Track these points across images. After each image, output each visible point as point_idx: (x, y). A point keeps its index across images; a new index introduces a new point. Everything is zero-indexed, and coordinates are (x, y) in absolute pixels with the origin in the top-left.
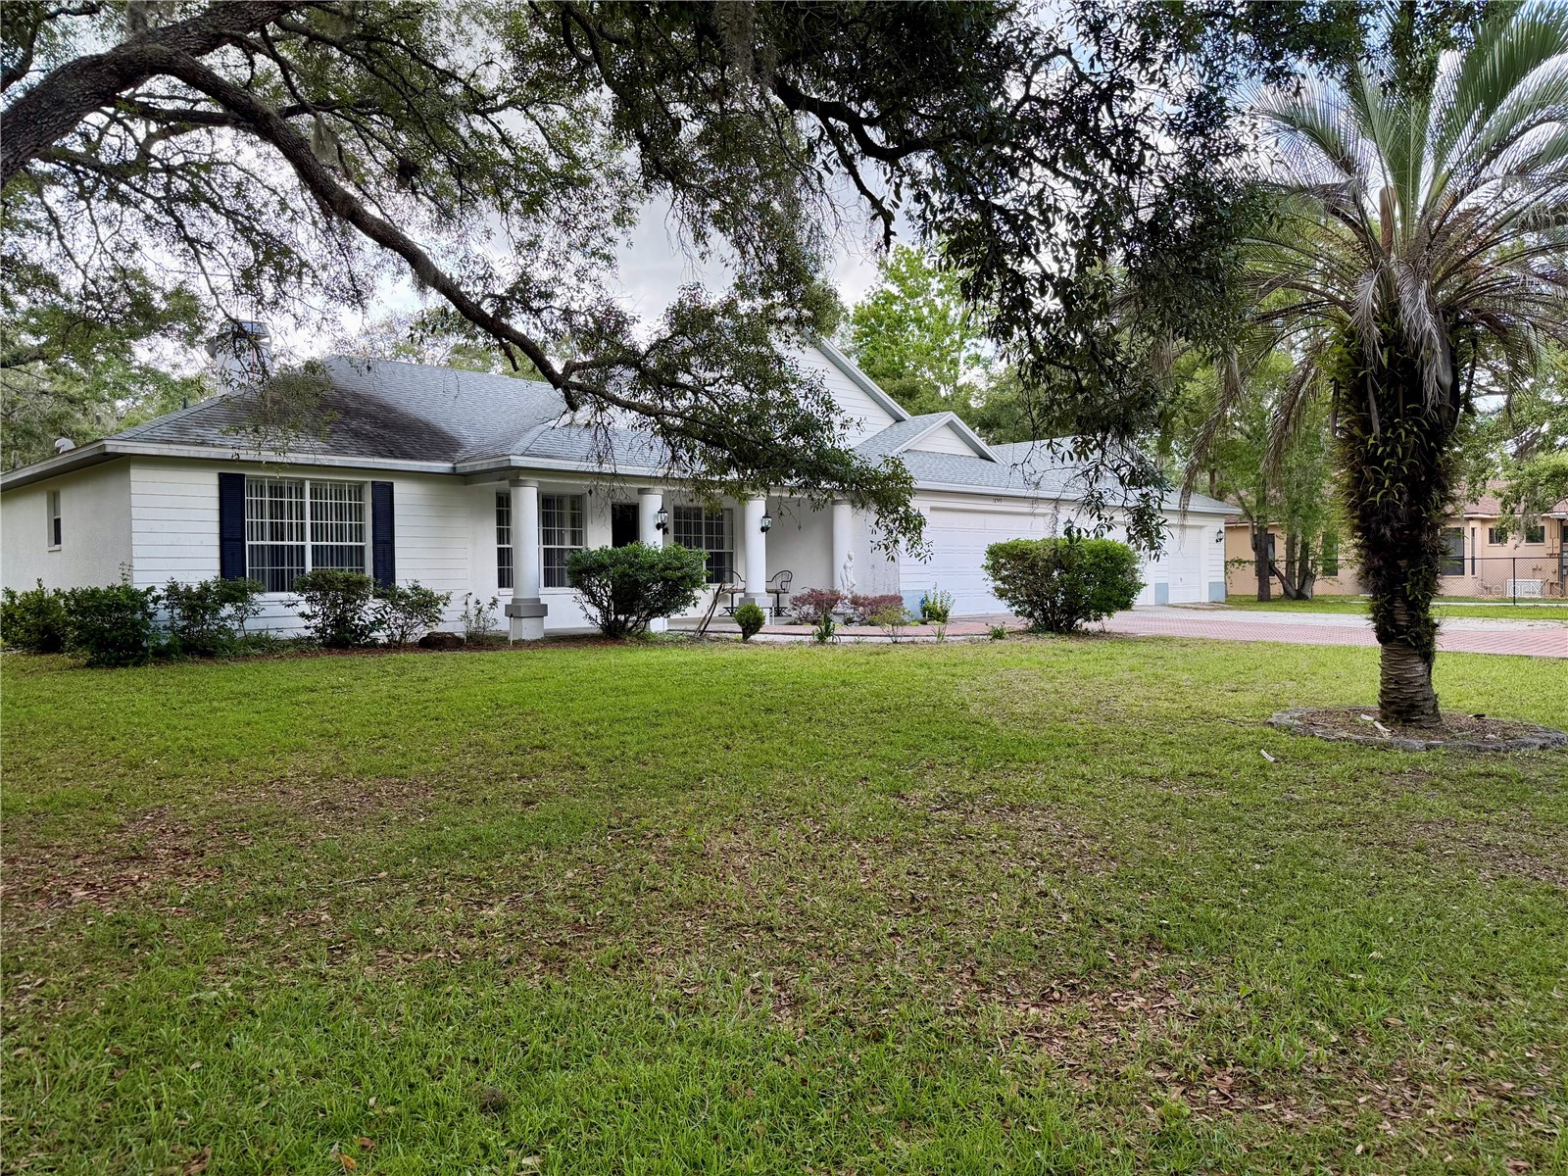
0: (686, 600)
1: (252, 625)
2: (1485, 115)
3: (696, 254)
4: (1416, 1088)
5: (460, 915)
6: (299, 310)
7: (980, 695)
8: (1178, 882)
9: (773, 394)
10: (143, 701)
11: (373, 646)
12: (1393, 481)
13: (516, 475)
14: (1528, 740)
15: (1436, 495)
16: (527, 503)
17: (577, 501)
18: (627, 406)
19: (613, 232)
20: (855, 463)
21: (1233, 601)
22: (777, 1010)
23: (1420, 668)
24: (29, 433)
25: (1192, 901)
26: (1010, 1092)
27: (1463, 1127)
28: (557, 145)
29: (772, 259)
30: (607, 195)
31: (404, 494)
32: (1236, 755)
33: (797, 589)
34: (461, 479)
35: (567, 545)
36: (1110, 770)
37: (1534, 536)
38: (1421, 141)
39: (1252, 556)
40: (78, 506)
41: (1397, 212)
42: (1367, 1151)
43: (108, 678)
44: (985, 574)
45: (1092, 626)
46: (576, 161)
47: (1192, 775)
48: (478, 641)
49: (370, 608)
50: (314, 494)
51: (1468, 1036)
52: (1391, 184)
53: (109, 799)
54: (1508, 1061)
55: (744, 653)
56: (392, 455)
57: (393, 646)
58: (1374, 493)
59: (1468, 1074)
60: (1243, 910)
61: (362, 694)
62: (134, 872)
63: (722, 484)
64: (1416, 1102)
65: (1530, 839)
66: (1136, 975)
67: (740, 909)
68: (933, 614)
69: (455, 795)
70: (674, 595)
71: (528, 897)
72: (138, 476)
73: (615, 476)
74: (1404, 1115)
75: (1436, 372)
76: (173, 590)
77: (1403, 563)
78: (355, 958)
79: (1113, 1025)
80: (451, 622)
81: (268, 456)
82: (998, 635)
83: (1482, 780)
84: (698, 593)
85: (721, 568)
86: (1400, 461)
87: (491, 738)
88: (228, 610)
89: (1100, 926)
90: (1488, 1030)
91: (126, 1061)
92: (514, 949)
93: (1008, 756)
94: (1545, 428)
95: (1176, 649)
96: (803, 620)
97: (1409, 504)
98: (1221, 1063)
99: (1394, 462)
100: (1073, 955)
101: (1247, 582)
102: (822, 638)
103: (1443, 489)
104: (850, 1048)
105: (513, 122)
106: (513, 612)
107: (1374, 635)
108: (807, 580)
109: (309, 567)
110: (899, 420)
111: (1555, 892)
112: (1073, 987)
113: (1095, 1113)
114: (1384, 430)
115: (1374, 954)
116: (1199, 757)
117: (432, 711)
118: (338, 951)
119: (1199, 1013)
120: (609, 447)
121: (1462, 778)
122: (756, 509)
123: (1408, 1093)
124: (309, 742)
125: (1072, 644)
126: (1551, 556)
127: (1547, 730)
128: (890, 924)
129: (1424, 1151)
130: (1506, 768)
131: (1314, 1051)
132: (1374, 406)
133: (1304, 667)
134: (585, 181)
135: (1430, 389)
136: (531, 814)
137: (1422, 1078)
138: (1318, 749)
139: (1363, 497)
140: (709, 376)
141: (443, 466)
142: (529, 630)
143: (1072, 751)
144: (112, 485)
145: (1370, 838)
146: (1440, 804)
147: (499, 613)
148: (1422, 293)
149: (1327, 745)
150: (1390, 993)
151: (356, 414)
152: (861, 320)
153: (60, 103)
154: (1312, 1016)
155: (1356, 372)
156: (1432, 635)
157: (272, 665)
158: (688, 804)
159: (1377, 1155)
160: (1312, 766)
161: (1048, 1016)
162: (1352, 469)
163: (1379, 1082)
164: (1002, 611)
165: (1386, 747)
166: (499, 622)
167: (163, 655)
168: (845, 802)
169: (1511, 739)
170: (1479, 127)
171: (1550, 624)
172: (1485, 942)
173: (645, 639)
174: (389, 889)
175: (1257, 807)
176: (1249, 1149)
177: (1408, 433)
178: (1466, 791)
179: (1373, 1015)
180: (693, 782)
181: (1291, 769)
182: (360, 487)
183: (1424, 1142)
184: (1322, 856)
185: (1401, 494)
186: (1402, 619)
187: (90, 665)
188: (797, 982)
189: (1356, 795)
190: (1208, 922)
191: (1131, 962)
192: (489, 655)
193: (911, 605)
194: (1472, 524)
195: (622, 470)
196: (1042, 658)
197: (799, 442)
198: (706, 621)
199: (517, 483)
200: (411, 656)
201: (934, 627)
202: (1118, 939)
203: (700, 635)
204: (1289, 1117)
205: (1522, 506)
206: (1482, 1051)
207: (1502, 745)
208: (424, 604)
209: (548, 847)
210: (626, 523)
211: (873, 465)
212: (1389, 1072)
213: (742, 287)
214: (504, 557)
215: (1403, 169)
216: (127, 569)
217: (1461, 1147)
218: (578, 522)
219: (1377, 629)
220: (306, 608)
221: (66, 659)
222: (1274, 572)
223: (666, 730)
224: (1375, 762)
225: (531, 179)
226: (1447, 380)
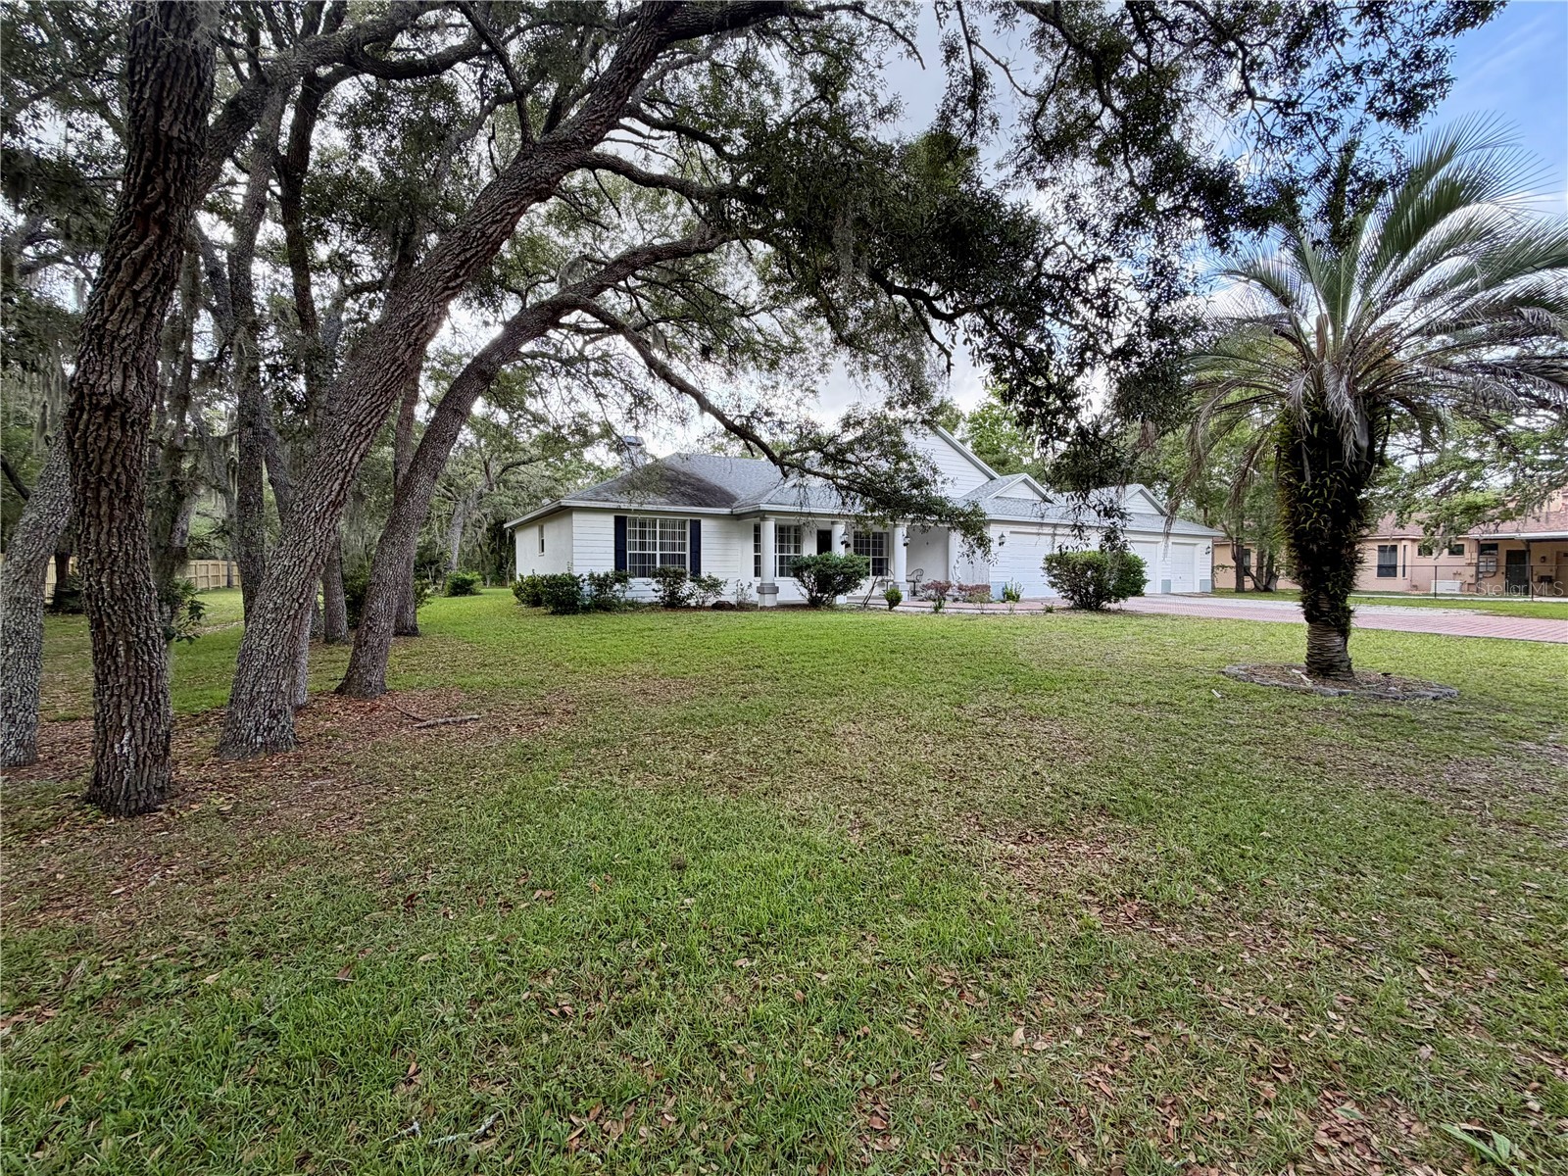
0: (856, 585)
1: (629, 595)
2: (1401, 259)
3: (863, 386)
4: (1276, 931)
5: (691, 757)
6: (656, 429)
7: (1028, 647)
8: (1130, 772)
9: (904, 465)
10: (571, 632)
11: (688, 607)
12: (1320, 514)
13: (763, 515)
14: (1422, 692)
15: (1353, 522)
16: (769, 530)
17: (798, 529)
18: (816, 474)
19: (818, 377)
20: (950, 505)
21: (1217, 592)
22: (852, 829)
23: (1338, 640)
24: (536, 497)
25: (1136, 786)
26: (981, 897)
27: (1306, 964)
28: (786, 331)
29: (908, 387)
30: (814, 356)
31: (706, 526)
32: (1194, 692)
33: (925, 581)
34: (737, 517)
35: (792, 554)
36: (1102, 697)
37: (1457, 551)
38: (1350, 281)
39: (1234, 564)
40: (552, 531)
41: (1330, 330)
42: (1224, 971)
43: (560, 620)
44: (1042, 572)
45: (1113, 606)
46: (798, 340)
47: (1159, 703)
48: (742, 607)
49: (687, 587)
50: (661, 526)
51: (1326, 900)
52: (1325, 311)
53: (541, 682)
54: (1357, 922)
55: (889, 617)
56: (700, 505)
57: (699, 607)
58: (1305, 522)
59: (1321, 927)
60: (1173, 795)
61: (676, 633)
62: (541, 721)
63: (873, 518)
64: (1273, 942)
65: (1412, 763)
66: (1086, 831)
67: (845, 768)
68: (1010, 596)
69: (707, 690)
70: (850, 582)
71: (730, 750)
72: (575, 516)
73: (810, 514)
74: (1263, 950)
75: (1355, 436)
76: (591, 576)
77: (1326, 569)
78: (632, 776)
79: (1063, 861)
80: (728, 596)
81: (634, 506)
82: (1050, 610)
83: (1380, 719)
84: (862, 581)
85: (880, 567)
86: (1326, 500)
87: (732, 660)
88: (617, 586)
89: (1068, 797)
90: (1344, 896)
91: (506, 819)
92: (715, 778)
93: (1035, 686)
94: (1462, 476)
95: (1168, 621)
96: (929, 598)
97: (1331, 529)
98: (1132, 896)
99: (1321, 501)
100: (1047, 814)
101: (1229, 580)
102: (936, 609)
103: (1360, 518)
104: (888, 857)
105: (764, 320)
106: (761, 591)
107: (1303, 617)
108: (933, 574)
109: (658, 565)
110: (992, 478)
111: (1423, 803)
112: (1041, 834)
113: (1035, 918)
114: (1313, 479)
115: (1264, 833)
116: (1167, 692)
117: (707, 644)
118: (625, 771)
119: (1125, 860)
120: (806, 498)
121: (1362, 717)
122: (900, 533)
123: (1269, 934)
124: (642, 657)
125: (1098, 617)
126: (1469, 565)
127: (1440, 686)
128: (933, 784)
129: (1270, 978)
130: (1402, 712)
131: (1203, 896)
132: (1306, 463)
133: (1258, 636)
134: (802, 350)
135: (1349, 449)
136: (743, 704)
137: (1282, 926)
138: (1255, 692)
139: (1296, 524)
140: (865, 455)
141: (726, 511)
142: (769, 601)
143: (1081, 685)
144: (565, 521)
145: (1282, 753)
146: (1343, 734)
147: (754, 590)
148: (1343, 383)
149: (1262, 689)
150: (1271, 861)
151: (684, 483)
152: (973, 420)
153: (524, 327)
154: (1207, 871)
155: (1293, 441)
156: (1348, 618)
157: (638, 616)
158: (831, 704)
159: (1233, 975)
160: (1247, 702)
161: (1019, 851)
162: (1289, 505)
163: (1248, 923)
164: (1055, 597)
165: (1307, 692)
166: (754, 597)
167: (586, 609)
168: (925, 709)
169: (1408, 692)
170: (1394, 268)
171: (1462, 612)
172: (1355, 833)
173: (832, 608)
174: (660, 739)
175: (1201, 727)
176: (1139, 957)
177: (1333, 481)
178: (1365, 725)
179: (1253, 876)
180: (836, 692)
181: (1234, 704)
182: (684, 522)
183: (1273, 971)
184: (1241, 763)
185: (1326, 521)
186: (1325, 607)
187: (553, 613)
188: (869, 815)
189: (1276, 723)
190: (1144, 801)
191: (1085, 822)
192: (746, 614)
193: (996, 592)
194: (1404, 543)
195: (813, 510)
196: (1075, 625)
197: (915, 492)
198: (868, 598)
199: (763, 519)
200: (705, 613)
201: (1009, 604)
202: (1079, 806)
203: (865, 606)
204: (1174, 939)
205: (1442, 529)
206: (1335, 911)
207: (1401, 695)
208: (714, 585)
209: (747, 723)
210: (825, 541)
211: (960, 506)
212: (1257, 918)
213: (889, 404)
214: (757, 560)
215: (1335, 299)
216: (570, 566)
217: (1301, 979)
218: (798, 540)
219: (1305, 613)
220: (656, 586)
221: (542, 609)
222: (1249, 574)
223: (831, 661)
224: (1296, 702)
225: (774, 351)
226: (1364, 443)
